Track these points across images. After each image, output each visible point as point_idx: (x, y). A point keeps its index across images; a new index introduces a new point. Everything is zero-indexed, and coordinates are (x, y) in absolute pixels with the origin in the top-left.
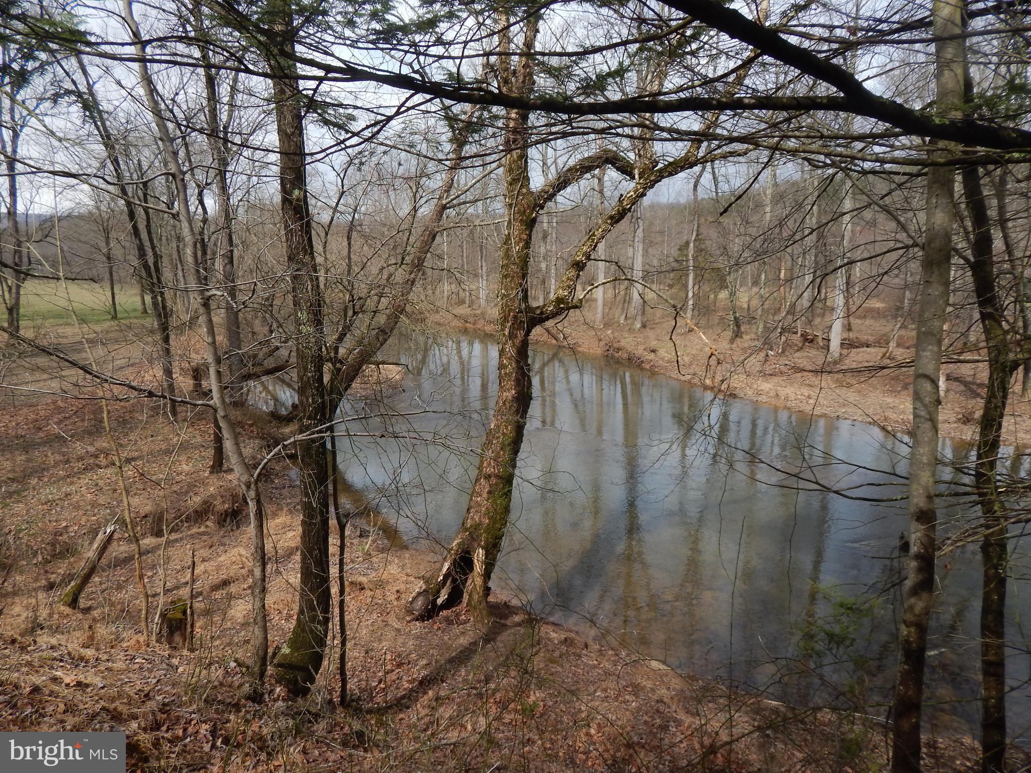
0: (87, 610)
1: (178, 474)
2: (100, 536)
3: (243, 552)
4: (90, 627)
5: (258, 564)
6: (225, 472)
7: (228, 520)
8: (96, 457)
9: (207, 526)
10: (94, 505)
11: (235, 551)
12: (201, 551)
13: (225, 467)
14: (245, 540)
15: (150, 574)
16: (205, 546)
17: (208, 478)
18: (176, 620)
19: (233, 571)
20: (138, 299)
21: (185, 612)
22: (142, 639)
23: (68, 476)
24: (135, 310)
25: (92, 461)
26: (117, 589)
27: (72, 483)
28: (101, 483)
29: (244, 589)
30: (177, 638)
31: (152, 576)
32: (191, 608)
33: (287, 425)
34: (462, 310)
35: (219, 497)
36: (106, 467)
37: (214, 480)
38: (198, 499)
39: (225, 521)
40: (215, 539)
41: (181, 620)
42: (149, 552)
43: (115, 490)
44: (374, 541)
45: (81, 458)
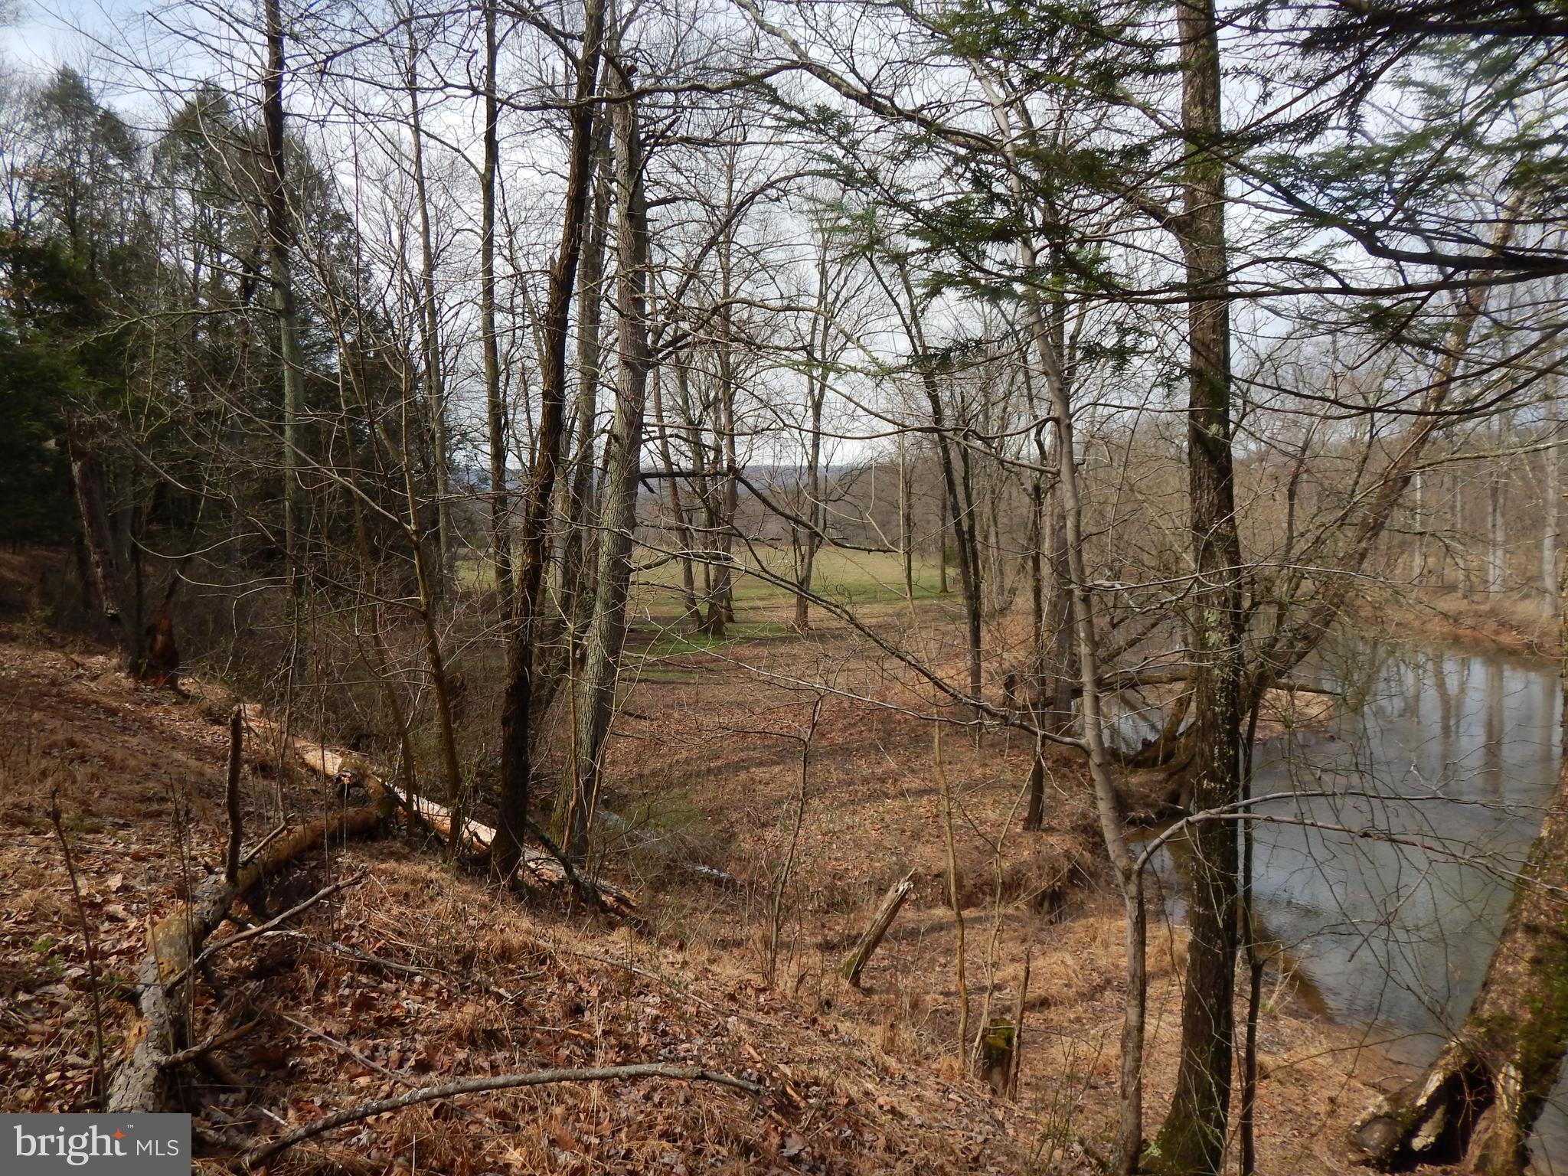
0: (869, 992)
1: (981, 823)
2: (891, 894)
3: (1069, 960)
4: (892, 1026)
5: (1134, 1003)
6: (1044, 830)
7: (1046, 905)
8: (883, 781)
9: (1017, 908)
10: (879, 846)
11: (1056, 957)
12: (1010, 944)
13: (1044, 824)
14: (1071, 943)
15: (942, 960)
16: (1016, 938)
17: (1020, 836)
18: (998, 1049)
19: (1056, 987)
20: (938, 572)
21: (1009, 1041)
22: (957, 1065)
23: (853, 802)
24: (933, 587)
25: (877, 786)
26: (903, 972)
27: (855, 813)
28: (887, 818)
29: (1070, 1021)
30: (997, 1076)
31: (945, 966)
32: (1019, 1037)
33: (1133, 772)
34: (1450, 604)
35: (1034, 867)
36: (895, 797)
37: (1029, 839)
38: (1006, 865)
39: (1041, 905)
40: (1030, 930)
41: (1004, 1051)
42: (942, 929)
43: (904, 831)
44: (1282, 996)
45: (865, 781)
